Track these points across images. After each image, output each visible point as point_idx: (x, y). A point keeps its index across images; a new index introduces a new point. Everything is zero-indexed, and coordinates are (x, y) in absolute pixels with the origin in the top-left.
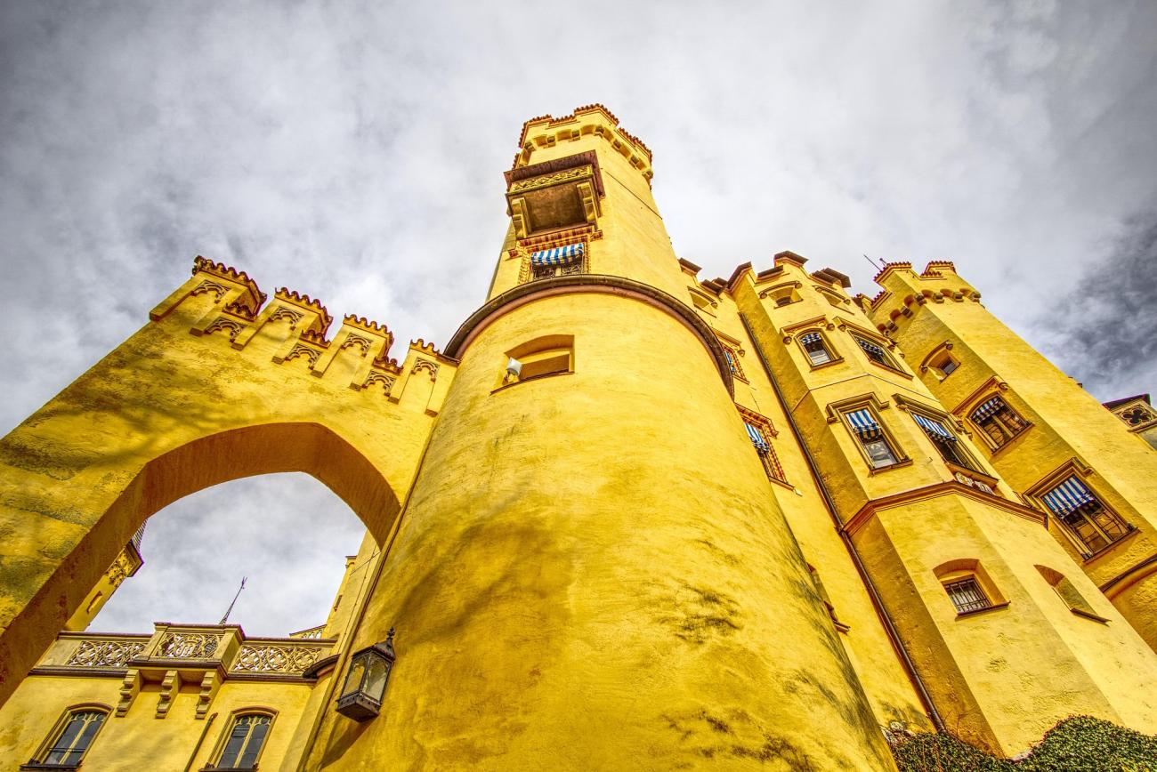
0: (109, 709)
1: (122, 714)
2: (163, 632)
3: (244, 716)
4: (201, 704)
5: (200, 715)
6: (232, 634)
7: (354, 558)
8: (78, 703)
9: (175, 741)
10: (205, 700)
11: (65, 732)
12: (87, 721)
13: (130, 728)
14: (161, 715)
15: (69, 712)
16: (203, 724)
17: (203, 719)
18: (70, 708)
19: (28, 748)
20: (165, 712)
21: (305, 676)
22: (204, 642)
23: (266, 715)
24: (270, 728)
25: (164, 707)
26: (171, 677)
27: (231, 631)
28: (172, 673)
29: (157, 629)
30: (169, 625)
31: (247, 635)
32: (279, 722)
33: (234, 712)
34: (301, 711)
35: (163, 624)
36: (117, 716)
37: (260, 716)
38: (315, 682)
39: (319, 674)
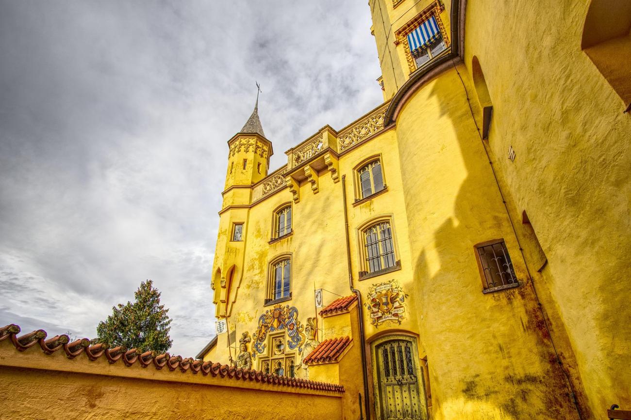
0: (290, 202)
1: (297, 201)
2: (291, 155)
3: (362, 168)
4: (333, 174)
5: (336, 180)
6: (327, 132)
7: (381, 78)
8: (276, 207)
9: (331, 198)
10: (334, 171)
11: (279, 222)
12: (285, 213)
13: (306, 205)
14: (316, 191)
15: (275, 213)
16: (340, 183)
17: (339, 181)
18: (274, 211)
19: (267, 235)
20: (317, 189)
21: (386, 126)
22: (314, 146)
23: (375, 160)
24: (381, 165)
25: (315, 186)
26: (308, 170)
27: (325, 131)
28: (307, 168)
29: (288, 155)
30: (292, 149)
31: (337, 131)
32: (385, 159)
33: (354, 169)
34: (396, 144)
35: (289, 151)
36: (296, 203)
37: (371, 163)
38: (395, 125)
39: (394, 119)
